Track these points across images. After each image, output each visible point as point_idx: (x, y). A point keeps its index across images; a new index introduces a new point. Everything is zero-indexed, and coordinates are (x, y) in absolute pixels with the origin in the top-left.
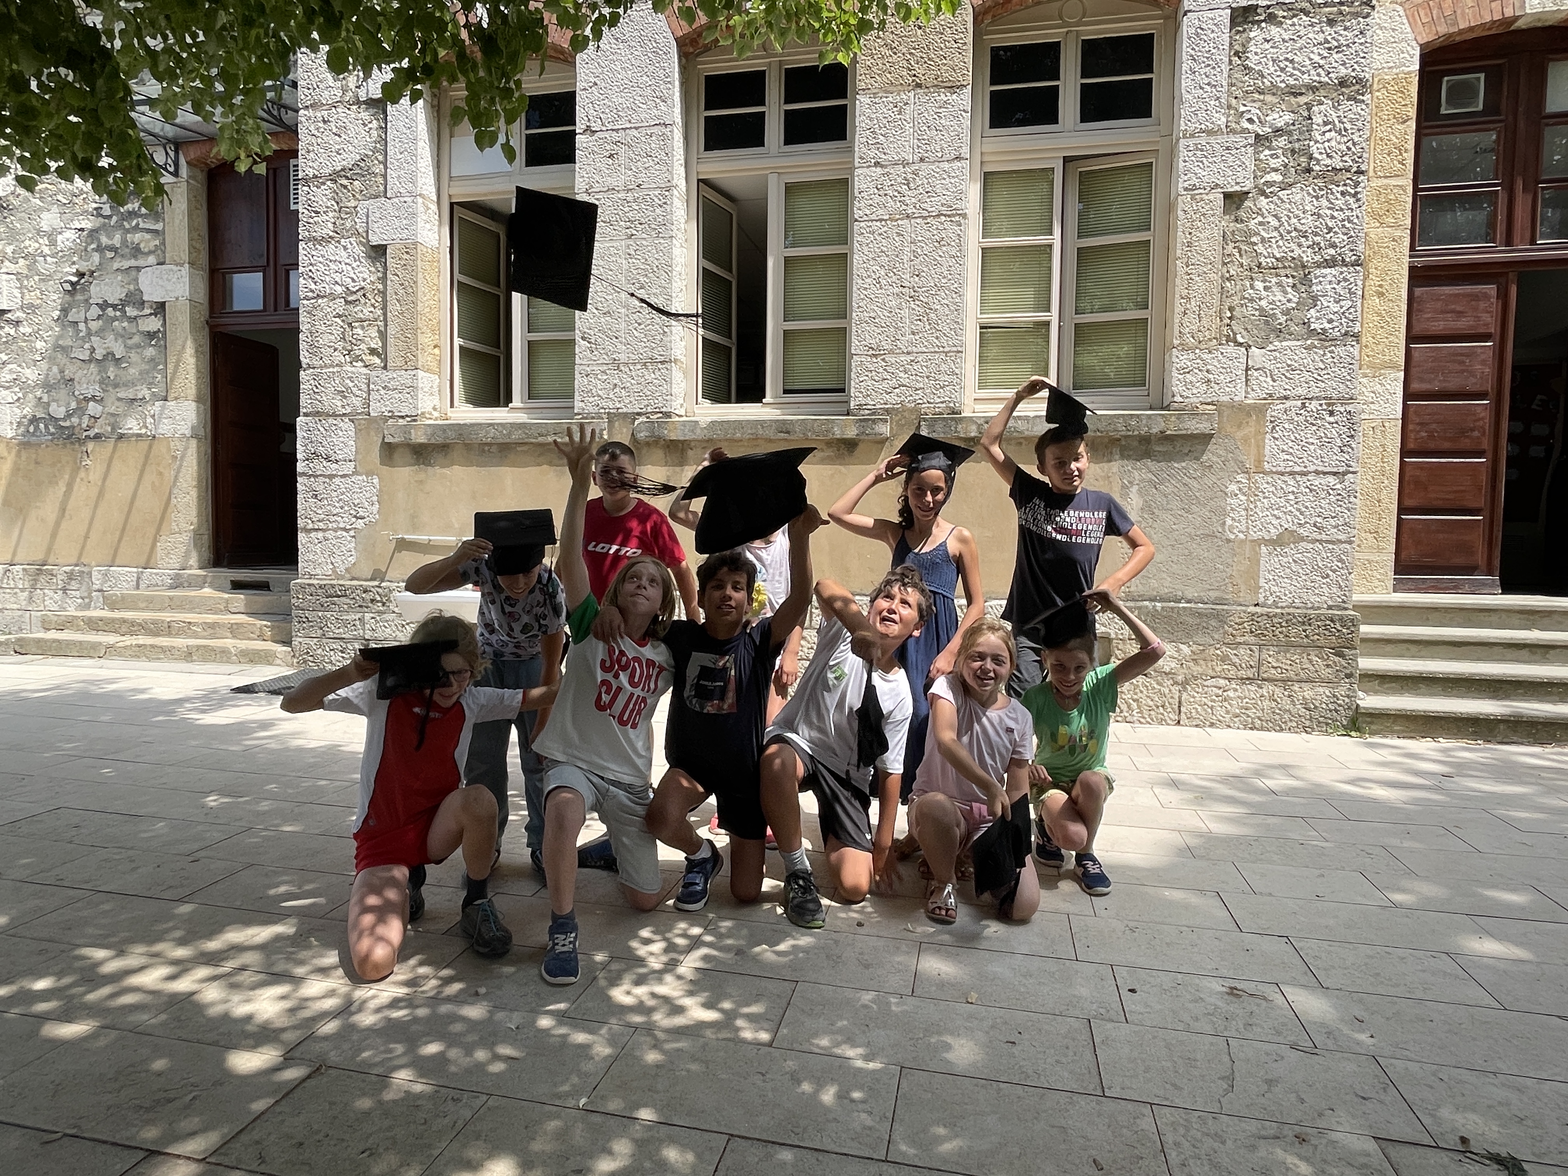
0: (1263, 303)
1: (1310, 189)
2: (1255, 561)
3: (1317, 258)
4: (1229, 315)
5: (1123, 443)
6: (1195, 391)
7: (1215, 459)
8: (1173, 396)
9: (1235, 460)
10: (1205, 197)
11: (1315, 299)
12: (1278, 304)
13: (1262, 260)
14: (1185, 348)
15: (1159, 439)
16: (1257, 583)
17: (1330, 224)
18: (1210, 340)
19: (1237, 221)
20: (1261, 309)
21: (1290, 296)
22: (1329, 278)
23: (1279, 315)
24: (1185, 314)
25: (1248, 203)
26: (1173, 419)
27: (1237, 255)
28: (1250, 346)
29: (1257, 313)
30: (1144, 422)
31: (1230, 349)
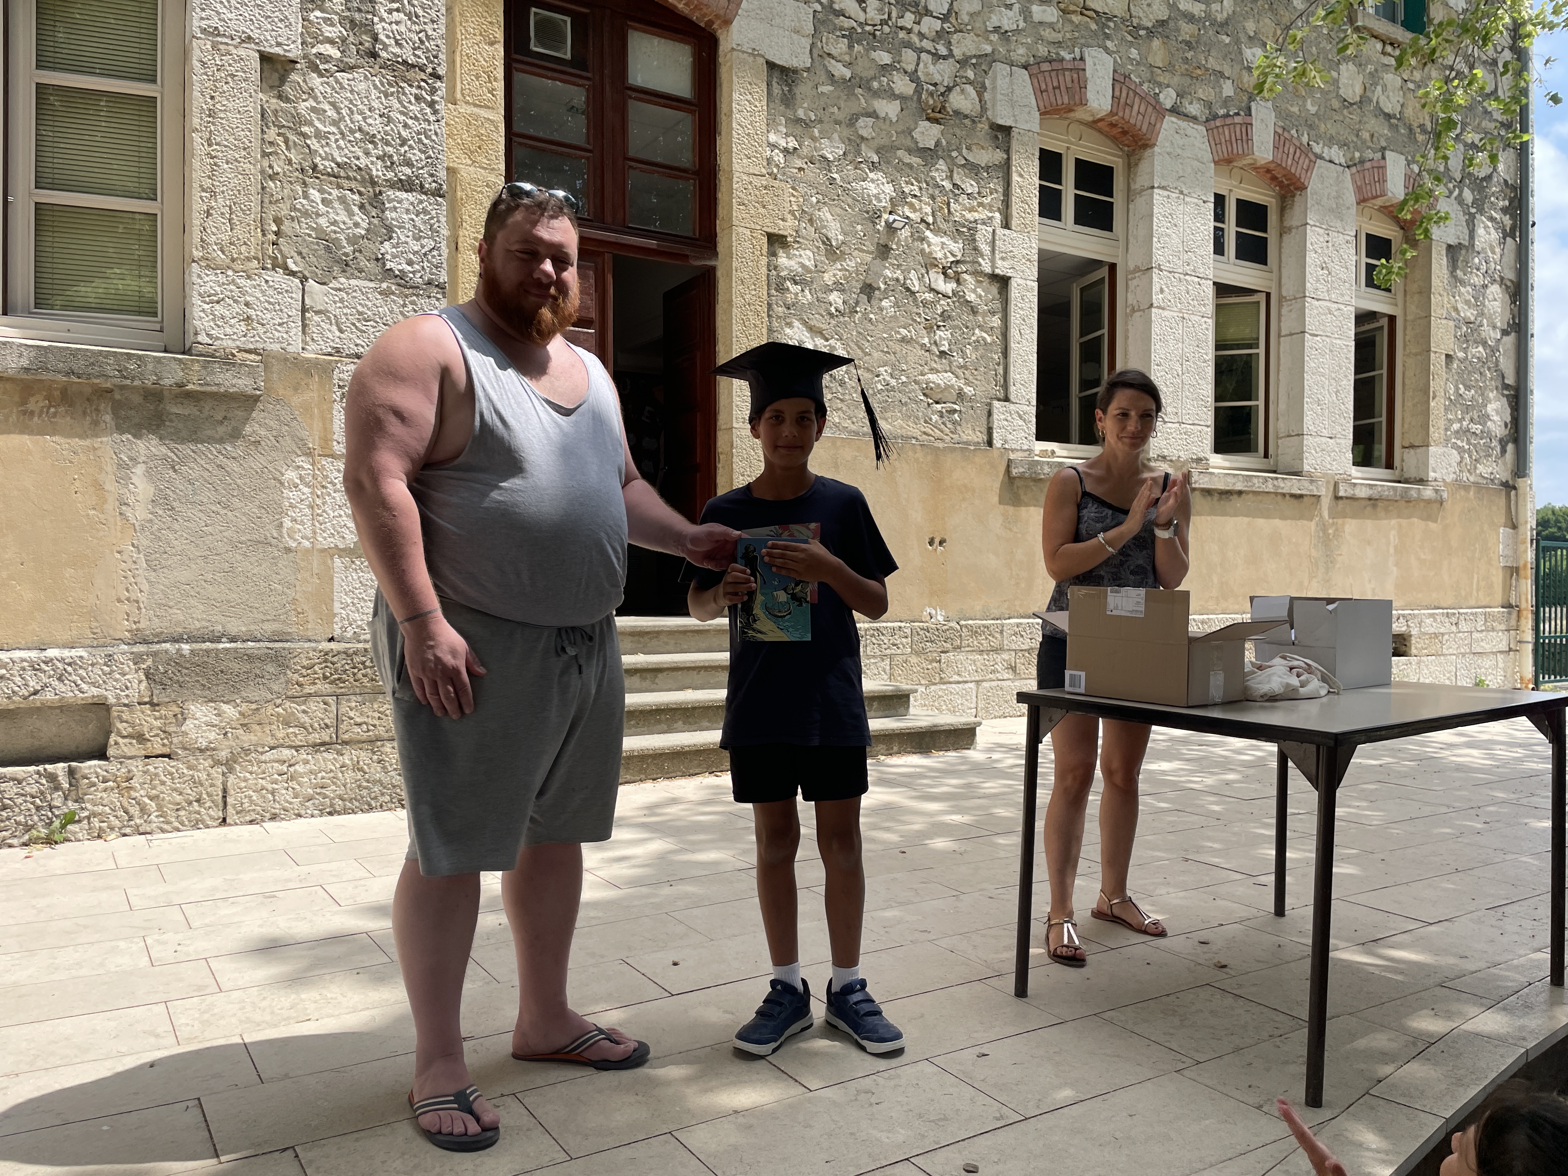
0: (322, 221)
1: (377, 80)
2: (327, 577)
3: (390, 175)
4: (275, 228)
5: (117, 396)
6: (228, 330)
7: (263, 432)
8: (196, 334)
9: (293, 437)
10: (234, 51)
11: (390, 229)
12: (343, 227)
13: (318, 160)
14: (211, 265)
15: (176, 397)
16: (330, 609)
17: (404, 134)
18: (248, 259)
19: (280, 97)
20: (318, 229)
21: (357, 218)
22: (406, 205)
23: (344, 243)
24: (209, 214)
25: (294, 77)
26: (196, 367)
27: (284, 147)
28: (306, 280)
29: (313, 234)
30: (150, 367)
31: (278, 277)
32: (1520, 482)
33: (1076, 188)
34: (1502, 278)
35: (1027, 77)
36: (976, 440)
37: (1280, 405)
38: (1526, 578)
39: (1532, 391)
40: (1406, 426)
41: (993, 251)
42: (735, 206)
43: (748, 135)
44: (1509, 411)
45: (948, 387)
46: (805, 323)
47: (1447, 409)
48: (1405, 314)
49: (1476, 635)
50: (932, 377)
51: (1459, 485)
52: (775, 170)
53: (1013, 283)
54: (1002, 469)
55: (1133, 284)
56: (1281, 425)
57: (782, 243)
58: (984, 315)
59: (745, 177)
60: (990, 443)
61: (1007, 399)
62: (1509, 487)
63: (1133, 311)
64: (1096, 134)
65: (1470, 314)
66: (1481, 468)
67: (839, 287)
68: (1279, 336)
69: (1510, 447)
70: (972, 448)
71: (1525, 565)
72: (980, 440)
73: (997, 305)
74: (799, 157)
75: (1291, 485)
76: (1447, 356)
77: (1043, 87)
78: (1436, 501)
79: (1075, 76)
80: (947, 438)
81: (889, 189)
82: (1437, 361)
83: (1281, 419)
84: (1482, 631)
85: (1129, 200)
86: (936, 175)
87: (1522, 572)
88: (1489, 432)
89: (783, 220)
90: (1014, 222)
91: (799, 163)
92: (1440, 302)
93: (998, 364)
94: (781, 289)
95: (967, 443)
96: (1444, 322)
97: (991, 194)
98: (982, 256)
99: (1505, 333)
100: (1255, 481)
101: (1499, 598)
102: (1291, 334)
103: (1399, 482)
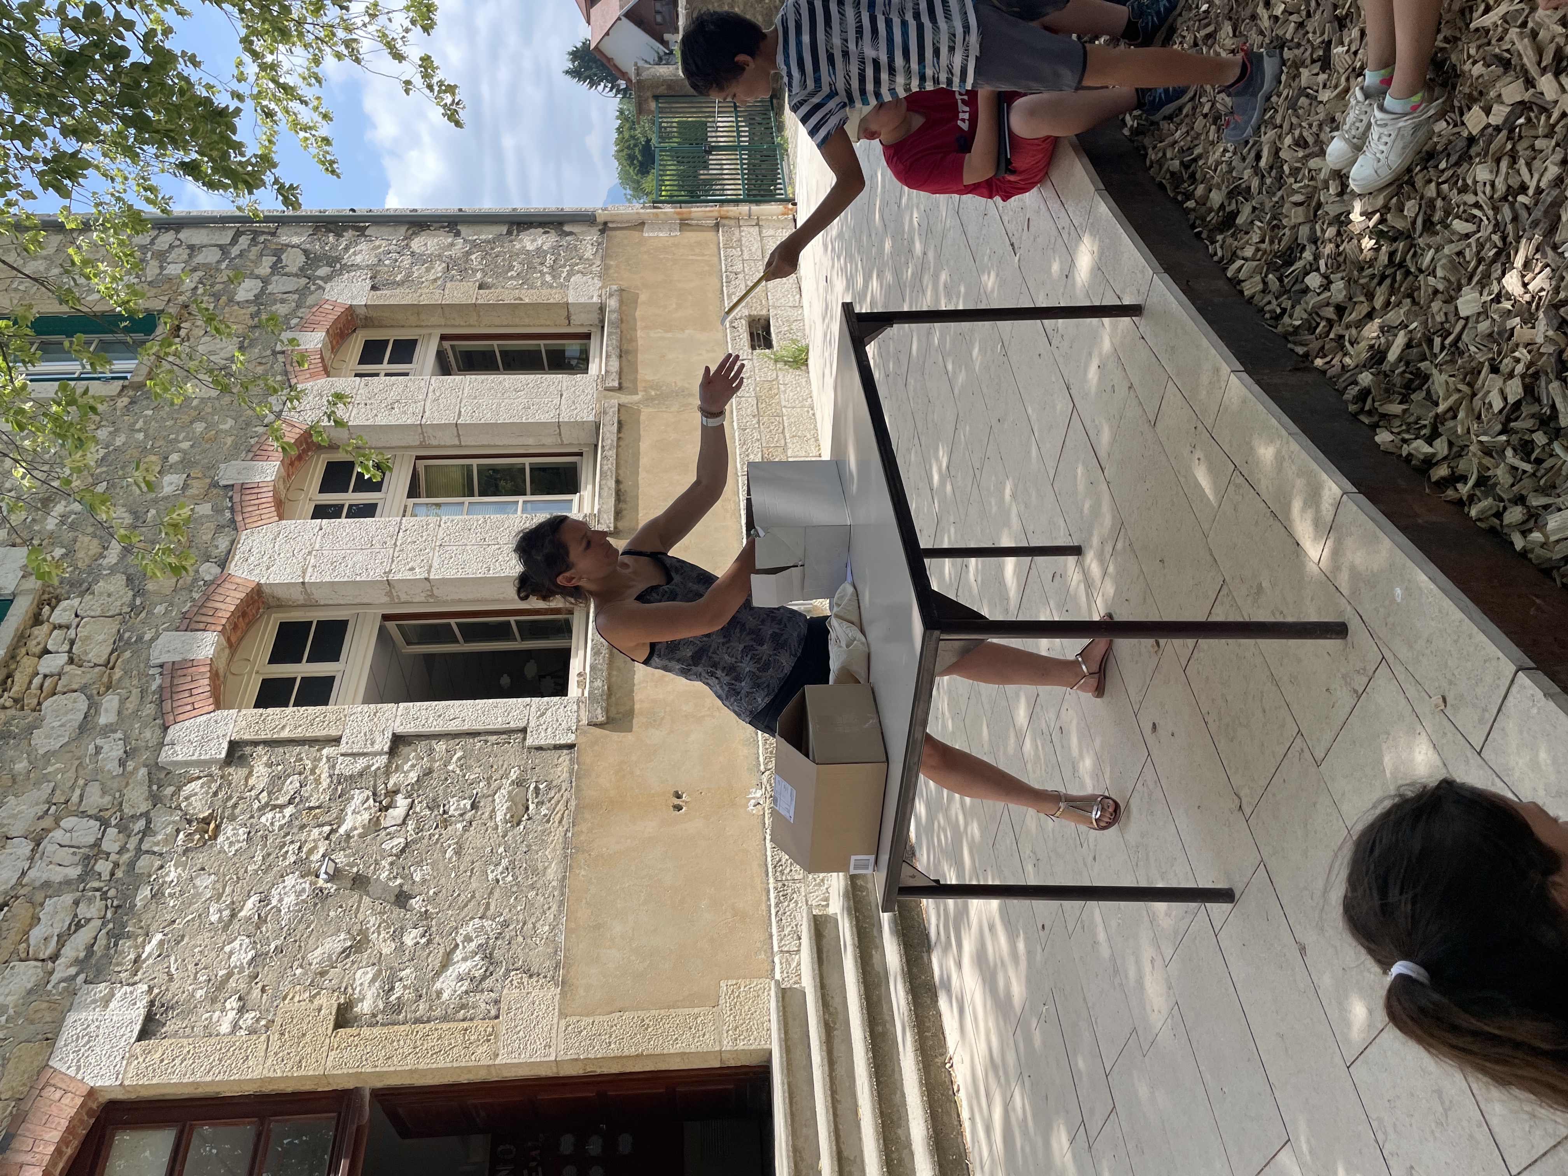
32: (600, 219)
33: (300, 661)
34: (405, 238)
35: (177, 727)
36: (567, 762)
37: (530, 444)
38: (690, 212)
39: (514, 210)
40: (548, 323)
41: (364, 754)
42: (302, 1073)
43: (220, 1060)
44: (532, 230)
45: (511, 798)
46: (438, 974)
47: (531, 287)
48: (440, 326)
49: (746, 257)
50: (499, 817)
51: (604, 274)
52: (263, 1022)
53: (400, 730)
54: (598, 731)
55: (404, 597)
56: (549, 441)
57: (346, 1009)
58: (433, 760)
59: (269, 1062)
60: (571, 747)
61: (524, 730)
62: (604, 228)
63: (432, 595)
64: (243, 644)
65: (439, 267)
66: (588, 254)
67: (397, 935)
68: (460, 446)
69: (567, 228)
70: (576, 766)
71: (678, 213)
72: (568, 758)
73: (422, 746)
74: (248, 993)
75: (609, 433)
76: (480, 288)
77: (189, 707)
78: (621, 296)
79: (179, 673)
80: (567, 795)
81: (290, 880)
82: (485, 297)
83: (544, 441)
84: (742, 251)
85: (316, 605)
86: (277, 824)
87: (685, 216)
88: (553, 248)
89: (320, 1010)
90: (334, 733)
91: (256, 992)
92: (428, 296)
93: (486, 741)
94: (398, 1008)
95: (571, 772)
96: (447, 292)
97: (301, 759)
98: (369, 767)
99: (458, 234)
100: (605, 468)
101: (710, 235)
102: (459, 435)
103: (603, 327)
